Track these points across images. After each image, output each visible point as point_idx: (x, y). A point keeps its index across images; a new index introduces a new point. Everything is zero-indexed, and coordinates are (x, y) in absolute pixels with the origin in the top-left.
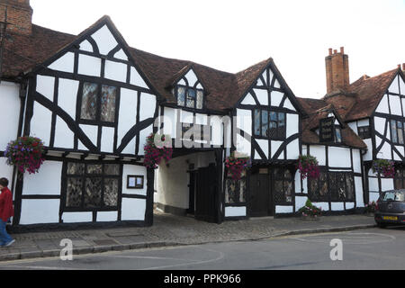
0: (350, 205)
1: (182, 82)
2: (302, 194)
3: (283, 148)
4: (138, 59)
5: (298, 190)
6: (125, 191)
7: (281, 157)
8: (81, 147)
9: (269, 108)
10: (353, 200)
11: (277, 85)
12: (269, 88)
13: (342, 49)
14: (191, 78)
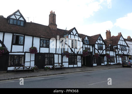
0: (114, 63)
1: (85, 39)
2: (105, 61)
3: (103, 52)
4: (80, 36)
5: (105, 60)
6: (78, 61)
7: (103, 54)
8: (72, 53)
9: (100, 44)
10: (115, 62)
11: (101, 39)
12: (100, 40)
13: (109, 30)
14: (86, 38)
